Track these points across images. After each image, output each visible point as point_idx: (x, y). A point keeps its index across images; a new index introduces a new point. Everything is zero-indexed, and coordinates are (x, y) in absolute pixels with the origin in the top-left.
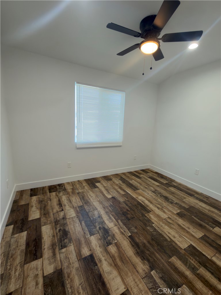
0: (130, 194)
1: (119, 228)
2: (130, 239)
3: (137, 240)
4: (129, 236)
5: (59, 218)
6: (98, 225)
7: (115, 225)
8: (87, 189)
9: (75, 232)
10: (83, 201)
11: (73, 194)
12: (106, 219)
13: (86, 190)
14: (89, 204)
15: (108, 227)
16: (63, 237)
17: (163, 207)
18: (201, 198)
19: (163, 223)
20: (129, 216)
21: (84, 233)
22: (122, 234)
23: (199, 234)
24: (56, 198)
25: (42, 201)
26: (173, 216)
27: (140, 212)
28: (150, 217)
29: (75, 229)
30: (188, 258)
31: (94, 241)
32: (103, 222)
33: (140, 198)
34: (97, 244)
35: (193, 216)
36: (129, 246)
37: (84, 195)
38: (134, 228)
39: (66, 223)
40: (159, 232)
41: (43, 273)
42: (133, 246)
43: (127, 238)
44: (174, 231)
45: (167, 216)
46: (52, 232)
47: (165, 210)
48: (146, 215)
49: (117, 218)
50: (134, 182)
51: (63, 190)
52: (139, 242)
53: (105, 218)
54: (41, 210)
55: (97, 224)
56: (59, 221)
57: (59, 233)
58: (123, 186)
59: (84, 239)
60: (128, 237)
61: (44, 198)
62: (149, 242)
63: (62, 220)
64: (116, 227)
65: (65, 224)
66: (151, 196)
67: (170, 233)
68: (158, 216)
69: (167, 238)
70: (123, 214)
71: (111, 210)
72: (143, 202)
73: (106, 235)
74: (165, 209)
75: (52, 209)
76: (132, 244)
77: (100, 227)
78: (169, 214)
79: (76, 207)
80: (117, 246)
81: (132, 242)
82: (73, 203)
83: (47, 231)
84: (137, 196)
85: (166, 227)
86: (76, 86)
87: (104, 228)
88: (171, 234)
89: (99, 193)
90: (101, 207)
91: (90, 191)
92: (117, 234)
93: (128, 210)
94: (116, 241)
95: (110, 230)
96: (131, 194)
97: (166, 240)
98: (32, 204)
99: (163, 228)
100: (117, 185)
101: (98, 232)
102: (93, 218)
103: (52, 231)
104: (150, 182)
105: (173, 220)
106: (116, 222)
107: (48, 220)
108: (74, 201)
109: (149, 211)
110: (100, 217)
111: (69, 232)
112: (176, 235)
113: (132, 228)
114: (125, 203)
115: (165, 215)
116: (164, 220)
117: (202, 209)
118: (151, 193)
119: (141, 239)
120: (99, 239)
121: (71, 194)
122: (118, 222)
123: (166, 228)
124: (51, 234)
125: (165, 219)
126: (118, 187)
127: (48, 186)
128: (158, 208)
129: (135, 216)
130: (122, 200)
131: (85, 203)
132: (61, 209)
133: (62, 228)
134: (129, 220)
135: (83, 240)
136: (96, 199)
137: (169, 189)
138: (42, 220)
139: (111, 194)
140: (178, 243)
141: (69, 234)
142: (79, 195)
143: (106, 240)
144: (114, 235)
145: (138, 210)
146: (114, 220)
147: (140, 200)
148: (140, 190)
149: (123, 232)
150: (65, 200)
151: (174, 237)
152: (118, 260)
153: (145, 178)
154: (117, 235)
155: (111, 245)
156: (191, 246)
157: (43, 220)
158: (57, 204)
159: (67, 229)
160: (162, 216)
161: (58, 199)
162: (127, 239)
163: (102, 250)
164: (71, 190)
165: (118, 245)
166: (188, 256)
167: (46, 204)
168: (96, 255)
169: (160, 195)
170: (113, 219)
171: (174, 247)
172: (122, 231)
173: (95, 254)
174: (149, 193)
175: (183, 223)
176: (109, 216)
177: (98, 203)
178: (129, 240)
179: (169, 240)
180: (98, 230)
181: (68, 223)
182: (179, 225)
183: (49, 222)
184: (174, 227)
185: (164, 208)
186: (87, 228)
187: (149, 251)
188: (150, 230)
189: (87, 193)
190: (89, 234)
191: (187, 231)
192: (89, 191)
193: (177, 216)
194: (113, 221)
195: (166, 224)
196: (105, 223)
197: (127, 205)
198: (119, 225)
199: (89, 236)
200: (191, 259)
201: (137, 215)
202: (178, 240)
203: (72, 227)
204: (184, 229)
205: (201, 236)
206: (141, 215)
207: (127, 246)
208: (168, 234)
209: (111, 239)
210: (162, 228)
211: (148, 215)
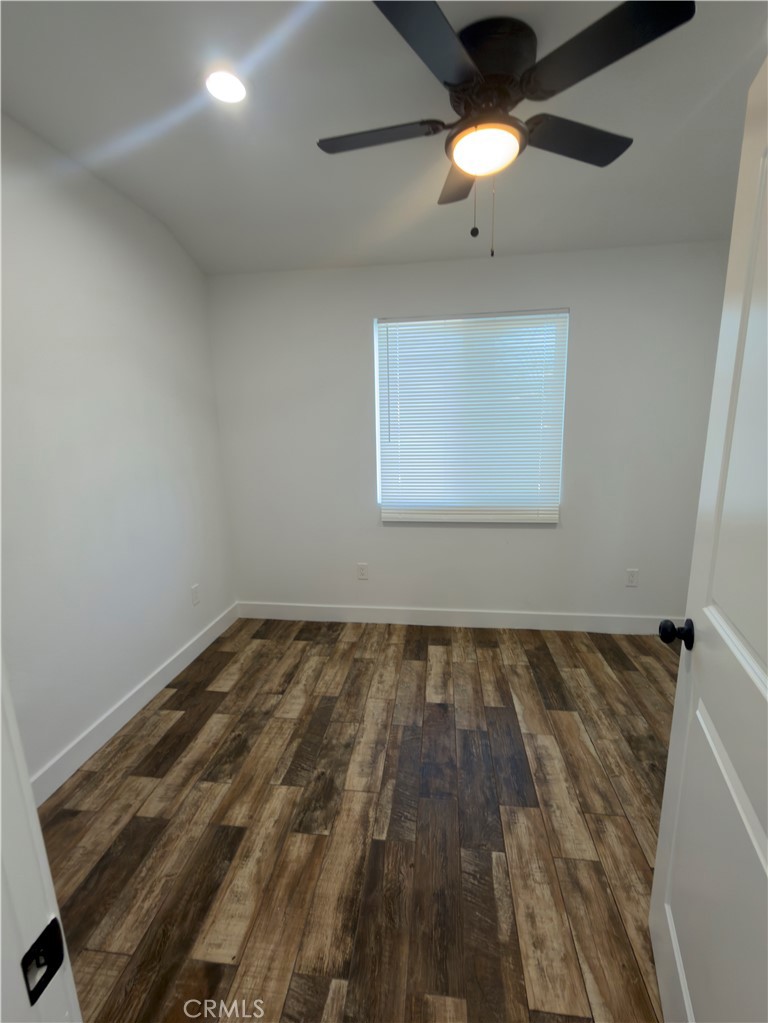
0: (515, 714)
1: (368, 803)
2: (367, 854)
3: (388, 868)
4: (375, 842)
5: (260, 708)
6: (324, 767)
7: (370, 787)
8: (390, 655)
9: (262, 757)
10: (347, 685)
11: (342, 659)
12: (359, 759)
13: (383, 658)
14: (356, 699)
15: (344, 784)
16: (229, 756)
17: (612, 815)
19: (546, 870)
20: (436, 782)
21: (276, 770)
22: (362, 825)
24: (295, 657)
25: (262, 656)
27: (491, 789)
28: (511, 824)
29: (266, 751)
31: (281, 798)
32: (342, 766)
33: (547, 742)
34: (278, 811)
36: (347, 866)
37: (367, 670)
38: (414, 827)
39: (262, 728)
40: (492, 889)
41: (138, 810)
42: (358, 873)
43: (364, 843)
45: (590, 854)
46: (220, 735)
47: (610, 828)
48: (502, 808)
49: (393, 770)
50: (575, 678)
51: (328, 642)
52: (387, 875)
53: (361, 755)
55: (324, 761)
56: (254, 715)
57: (230, 744)
58: (516, 680)
59: (263, 783)
60: (369, 841)
61: (274, 648)
62: (418, 897)
63: (261, 717)
64: (365, 794)
65: (257, 729)
66: (604, 753)
67: (538, 919)
68: (549, 837)
69: (505, 926)
70: (423, 769)
71: (400, 740)
72: (537, 759)
73: (317, 801)
74: (618, 826)
75: (266, 681)
76: (360, 867)
77: (323, 773)
78: (613, 856)
79: (317, 696)
80: (315, 847)
81: (366, 863)
82: (320, 685)
83: (215, 729)
84: (538, 730)
86: (378, 330)
87: (331, 782)
88: (534, 925)
89: (415, 677)
90: (380, 720)
91: (391, 665)
92: (348, 816)
94: (326, 833)
95: (339, 794)
96: (520, 718)
97: (492, 930)
98: (240, 656)
99: (526, 886)
100: (499, 668)
101: (309, 783)
102: (330, 742)
103: (222, 732)
105: (604, 886)
106: (379, 783)
107: (238, 703)
108: (326, 678)
109: (528, 801)
110: (350, 746)
113: (409, 824)
114: (466, 739)
116: (560, 863)
118: (615, 741)
119: (402, 873)
120: (295, 803)
121: (337, 656)
122: (384, 784)
123: (538, 892)
124: (214, 737)
125: (567, 861)
126: (492, 678)
127: (305, 621)
128: (585, 808)
129: (456, 792)
130: (466, 723)
131: (348, 694)
132: (281, 689)
133: (245, 734)
134: (425, 794)
135: (259, 782)
136: (387, 692)
138: (228, 698)
139: (445, 693)
140: (532, 973)
141: (245, 754)
142: (354, 666)
143: (305, 814)
144: (338, 813)
145: (489, 778)
146: (381, 773)
150: (310, 668)
151: (539, 944)
152: (284, 881)
154: (345, 818)
155: (306, 836)
157: (228, 701)
158: (285, 673)
159: (251, 742)
161: (298, 661)
162: (361, 847)
163: (273, 833)
164: (346, 647)
165: (319, 847)
167: (266, 664)
168: (249, 837)
170: (382, 768)
171: (496, 971)
172: (372, 814)
173: (252, 833)
174: (601, 737)
176: (376, 755)
177: (384, 705)
178: (364, 851)
179: (504, 936)
180: (312, 779)
181: (266, 729)
183: (234, 709)
185: (614, 822)
186: (292, 761)
188: (464, 865)
189: (381, 666)
190: (283, 776)
192: (391, 662)
194: (373, 773)
195: (551, 879)
196: (346, 771)
197: (466, 746)
198: (380, 794)
199: (280, 782)
201: (468, 791)
202: (544, 963)
203: (266, 741)
206: (482, 799)
207: (340, 865)
208: (521, 918)
209: (320, 820)
210: (519, 882)
211: (512, 813)
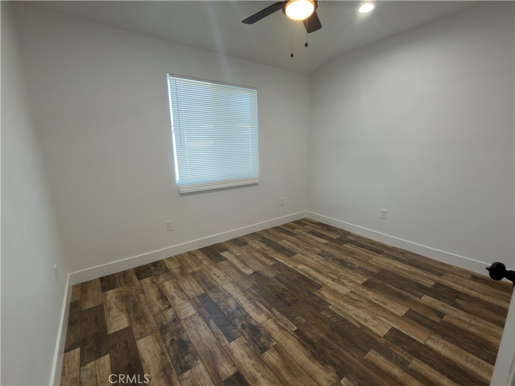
0: (283, 264)
1: (275, 322)
2: (297, 336)
3: (310, 336)
4: (295, 332)
5: (166, 321)
6: (240, 322)
7: (268, 316)
8: (207, 264)
9: (201, 340)
10: (203, 286)
11: (183, 276)
12: (250, 310)
13: (205, 267)
14: (216, 289)
15: (258, 322)
16: (181, 353)
17: (340, 277)
18: (394, 254)
19: (345, 302)
20: (288, 299)
21: (218, 339)
22: (283, 330)
23: (401, 310)
24: (152, 287)
25: (128, 297)
26: (357, 288)
27: (305, 290)
28: (323, 296)
29: (200, 336)
30: (392, 348)
31: (237, 348)
32: (247, 316)
33: (301, 267)
34: (244, 353)
35: (387, 285)
36: (297, 347)
37: (204, 275)
38: (300, 317)
39: (182, 328)
40: (341, 317)
42: (304, 346)
43: (292, 335)
44: (364, 312)
45: (348, 291)
46: (159, 348)
47: (343, 281)
48: (315, 293)
49: (268, 305)
50: (286, 242)
51: (164, 273)
52: (312, 338)
53: (249, 308)
54: (129, 314)
55: (236, 320)
56: (167, 326)
57: (172, 347)
58: (269, 252)
59: (220, 349)
60: (292, 333)
61: (130, 290)
62: (328, 336)
63: (173, 324)
64: (270, 320)
65: (180, 330)
66: (318, 262)
67: (358, 315)
68: (335, 292)
69: (355, 323)
70: (278, 297)
71: (257, 293)
72: (306, 273)
73: (255, 336)
74: (344, 279)
75: (151, 308)
76: (301, 343)
77: (243, 325)
78: (352, 287)
79: (194, 298)
80: (278, 352)
81: (301, 341)
82: (188, 292)
83: (149, 348)
84: (295, 265)
85: (351, 307)
86: (170, 81)
87: (251, 325)
88: (359, 317)
89: (230, 268)
90: (239, 291)
91: (213, 268)
92: (274, 331)
93: (284, 290)
94: (275, 343)
95: (261, 327)
96: (286, 264)
97: (354, 327)
98: (108, 305)
99: (346, 309)
100: (258, 251)
101: (242, 333)
102: (228, 312)
103: (157, 345)
104: (312, 240)
105: (359, 295)
106: (269, 312)
107: (146, 327)
108: (187, 288)
109: (319, 287)
110: (239, 307)
111: (191, 342)
112: (368, 318)
113: (297, 318)
114: (278, 279)
115: (345, 288)
116: (345, 298)
117: (398, 272)
118: (317, 257)
119: (316, 333)
120: (246, 344)
121: (179, 276)
122: (272, 312)
123: (350, 309)
124: (156, 352)
125: (346, 295)
126: (261, 255)
127: (134, 269)
128: (333, 280)
129: (297, 298)
130: (271, 275)
131: (209, 289)
132: (167, 306)
133: (175, 337)
134: (289, 305)
135: (217, 351)
136: (226, 279)
137: (344, 247)
138: (134, 329)
139: (250, 268)
140: (373, 329)
141: (190, 345)
142: (195, 276)
143: (257, 344)
144: (269, 334)
145: (301, 287)
146: (265, 309)
147: (301, 270)
148: (298, 254)
149: (284, 326)
150: (170, 288)
151: (366, 321)
152: (284, 373)
153: (302, 235)
155: (268, 351)
156: (393, 330)
157: (136, 329)
158: (157, 298)
159: (185, 338)
160: (341, 292)
161: (157, 289)
162: (293, 337)
163: (254, 362)
164: (178, 270)
165: (279, 349)
166: (391, 346)
167: (137, 300)
168: (246, 373)
169: (332, 259)
170: (263, 307)
171: (368, 336)
172: (281, 324)
173: (244, 371)
174: (313, 258)
175: (376, 297)
176: (255, 304)
177: (231, 285)
178: (295, 337)
179: (359, 326)
180: (241, 330)
181: (185, 327)
182: (370, 301)
183: (148, 331)
184: (363, 305)
185: (342, 279)
186: (221, 330)
187: (331, 349)
188: (327, 316)
189: (209, 271)
190: (225, 339)
191: (382, 308)
192: (211, 267)
193: (364, 288)
194: (262, 311)
195: (349, 303)
196: (251, 317)
197: (281, 282)
198: (275, 316)
199: (227, 342)
200: (396, 349)
201: (300, 295)
202: (372, 324)
203: (194, 332)
204: (379, 306)
205: (405, 312)
206: (307, 295)
207: (294, 348)
208: (356, 318)
209: (266, 341)
210: (344, 310)
211: (319, 293)
